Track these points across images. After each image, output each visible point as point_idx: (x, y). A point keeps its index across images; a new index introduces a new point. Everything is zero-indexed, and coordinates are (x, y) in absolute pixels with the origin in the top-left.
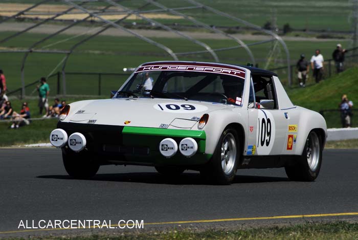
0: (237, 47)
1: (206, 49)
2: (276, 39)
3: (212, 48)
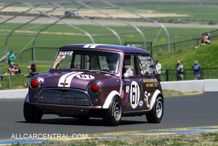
0: (134, 31)
1: (113, 33)
2: (161, 27)
3: (117, 32)
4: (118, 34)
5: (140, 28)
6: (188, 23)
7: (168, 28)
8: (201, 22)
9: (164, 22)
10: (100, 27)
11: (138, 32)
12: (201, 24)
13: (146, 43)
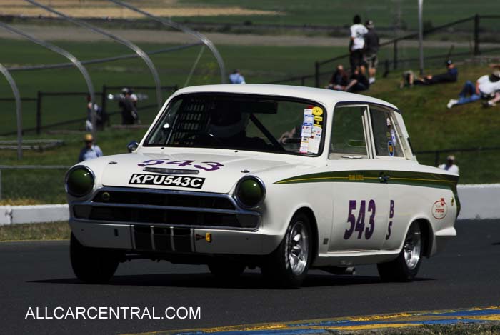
0: (128, 55)
1: (71, 61)
2: (203, 44)
3: (78, 58)
4: (83, 64)
5: (143, 46)
6: (274, 34)
7: (220, 47)
8: (309, 30)
9: (209, 31)
10: (30, 44)
11: (138, 57)
12: (310, 35)
13: (162, 88)
